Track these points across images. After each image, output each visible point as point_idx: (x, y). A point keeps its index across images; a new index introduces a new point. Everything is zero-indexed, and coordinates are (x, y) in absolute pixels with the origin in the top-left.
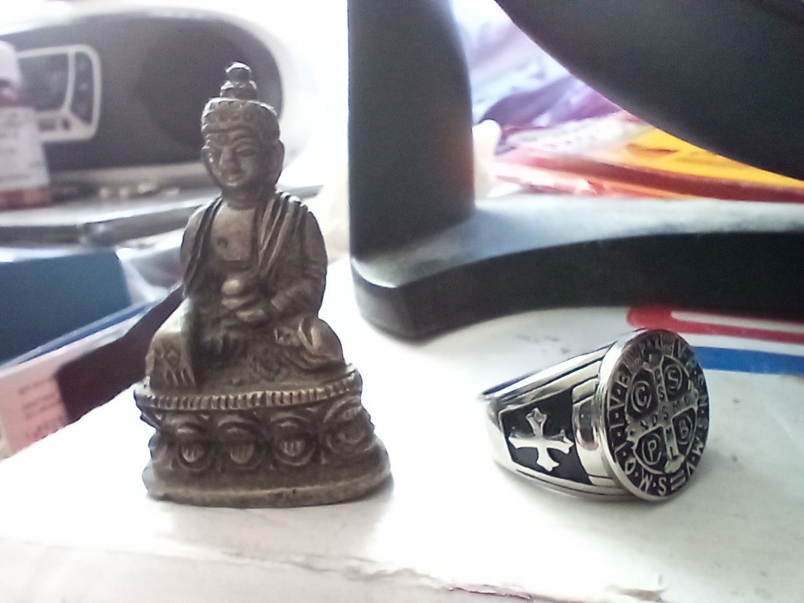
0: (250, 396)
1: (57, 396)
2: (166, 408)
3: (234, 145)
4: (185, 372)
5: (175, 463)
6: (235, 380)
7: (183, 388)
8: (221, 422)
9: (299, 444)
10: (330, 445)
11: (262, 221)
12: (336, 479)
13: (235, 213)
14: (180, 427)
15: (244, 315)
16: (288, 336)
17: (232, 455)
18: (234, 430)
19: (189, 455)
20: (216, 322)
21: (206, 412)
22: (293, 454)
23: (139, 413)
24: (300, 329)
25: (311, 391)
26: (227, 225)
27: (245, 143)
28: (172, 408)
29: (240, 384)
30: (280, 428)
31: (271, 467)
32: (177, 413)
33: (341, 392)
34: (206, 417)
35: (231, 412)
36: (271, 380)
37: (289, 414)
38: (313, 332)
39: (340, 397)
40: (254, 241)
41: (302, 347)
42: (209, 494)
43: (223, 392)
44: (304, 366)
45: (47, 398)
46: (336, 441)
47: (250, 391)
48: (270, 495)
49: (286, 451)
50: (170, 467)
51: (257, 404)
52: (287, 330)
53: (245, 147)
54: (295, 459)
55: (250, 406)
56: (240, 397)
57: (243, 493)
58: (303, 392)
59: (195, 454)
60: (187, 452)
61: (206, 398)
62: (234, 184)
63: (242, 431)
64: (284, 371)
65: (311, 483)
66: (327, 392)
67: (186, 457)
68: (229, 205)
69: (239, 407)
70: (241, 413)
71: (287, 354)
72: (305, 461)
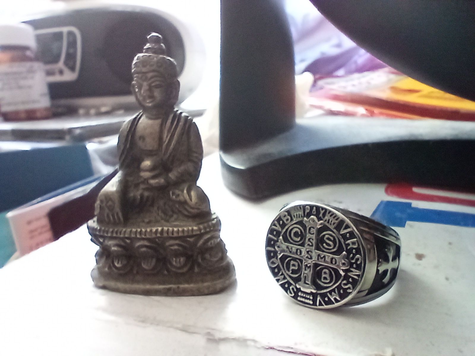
0: (154, 229)
1: (48, 227)
2: (106, 235)
3: (150, 82)
4: (117, 214)
5: (110, 268)
6: (146, 220)
7: (115, 224)
8: (138, 244)
9: (182, 259)
10: (200, 260)
11: (165, 127)
12: (203, 281)
13: (150, 122)
14: (113, 246)
15: (152, 182)
16: (178, 195)
17: (143, 264)
18: (144, 249)
19: (118, 263)
20: (137, 185)
21: (127, 238)
22: (178, 265)
23: (90, 237)
24: (185, 191)
25: (190, 228)
26: (145, 129)
27: (157, 81)
28: (109, 235)
29: (149, 223)
30: (172, 250)
31: (166, 272)
32: (112, 238)
33: (208, 230)
34: (128, 241)
35: (143, 239)
36: (167, 221)
37: (177, 242)
38: (193, 193)
39: (206, 233)
40: (161, 139)
41: (185, 202)
42: (128, 286)
43: (139, 227)
44: (186, 213)
45: (43, 227)
46: (203, 259)
47: (154, 226)
48: (164, 289)
49: (174, 263)
50: (106, 269)
51: (159, 235)
52: (177, 192)
53: (157, 83)
54: (179, 268)
55: (154, 236)
56: (148, 230)
57: (148, 287)
58: (185, 229)
59: (121, 263)
60: (117, 261)
61: (129, 230)
62: (150, 105)
63: (149, 250)
64: (175, 216)
65: (188, 282)
66: (200, 230)
67: (116, 264)
68: (147, 117)
69: (148, 236)
70: (148, 240)
71: (177, 206)
72: (185, 270)
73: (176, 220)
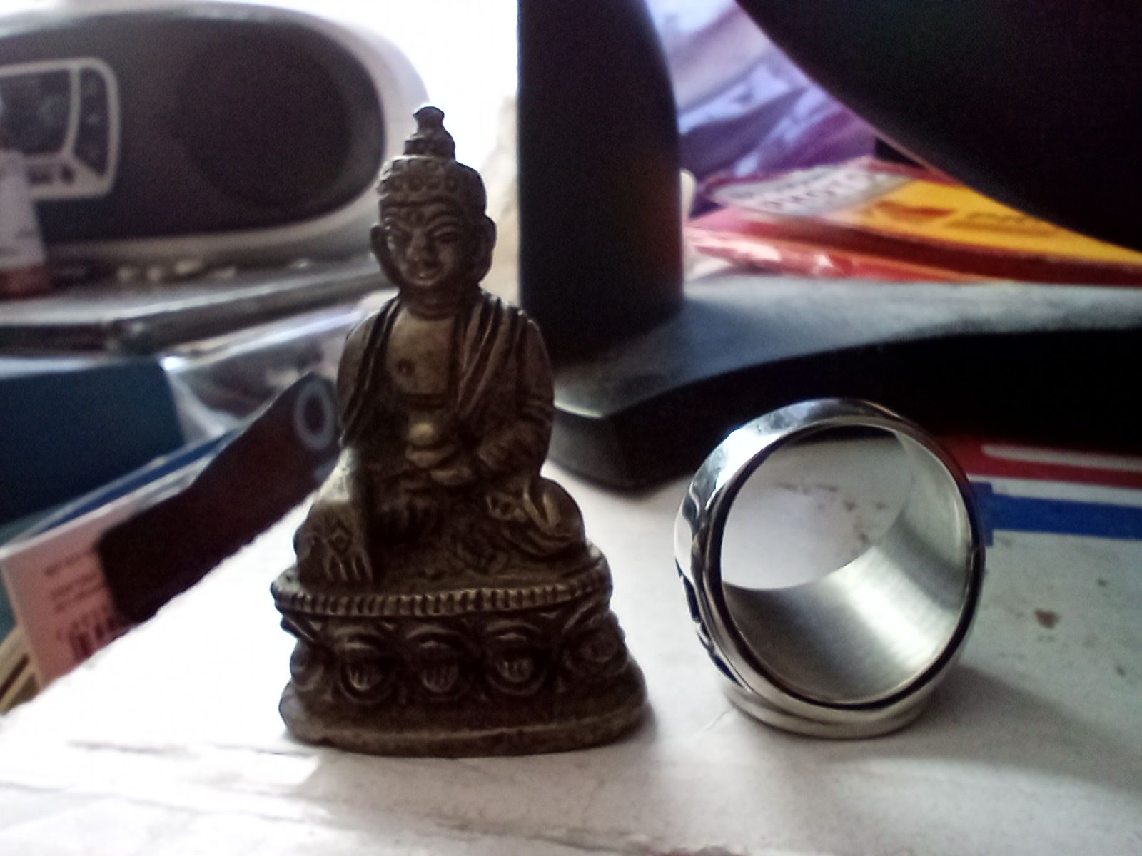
0: (458, 595)
1: (99, 579)
2: (330, 613)
3: (430, 226)
4: (359, 560)
5: (336, 692)
6: (429, 571)
7: (353, 585)
8: (415, 633)
9: (526, 664)
10: (569, 664)
11: (464, 337)
12: (580, 715)
13: (424, 326)
14: (347, 640)
15: (442, 475)
16: (506, 508)
17: (425, 682)
18: (430, 644)
19: (360, 682)
20: (392, 482)
21: (389, 619)
22: (517, 679)
23: (279, 617)
24: (526, 496)
25: (549, 588)
26: (413, 340)
27: (446, 224)
28: (341, 612)
29: (437, 576)
30: (500, 642)
31: (483, 698)
32: (346, 620)
33: (589, 589)
34: (389, 627)
35: (429, 620)
36: (485, 571)
37: (517, 623)
38: (546, 500)
39: (586, 597)
40: (453, 366)
41: (530, 524)
42: (390, 737)
43: (412, 591)
44: (533, 551)
45: (86, 579)
46: (578, 660)
47: (458, 588)
48: (484, 739)
49: (506, 674)
50: (328, 697)
51: (470, 608)
52: (505, 498)
53: (448, 229)
54: (519, 686)
55: (458, 610)
56: (443, 596)
57: (442, 735)
58: (537, 590)
59: (369, 681)
60: (357, 675)
61: (392, 599)
62: (429, 283)
63: (443, 646)
64: (502, 558)
65: (540, 719)
66: (572, 590)
67: (356, 685)
68: (413, 313)
69: (443, 612)
70: (442, 621)
71: (507, 533)
72: (535, 687)
73: (507, 567)
